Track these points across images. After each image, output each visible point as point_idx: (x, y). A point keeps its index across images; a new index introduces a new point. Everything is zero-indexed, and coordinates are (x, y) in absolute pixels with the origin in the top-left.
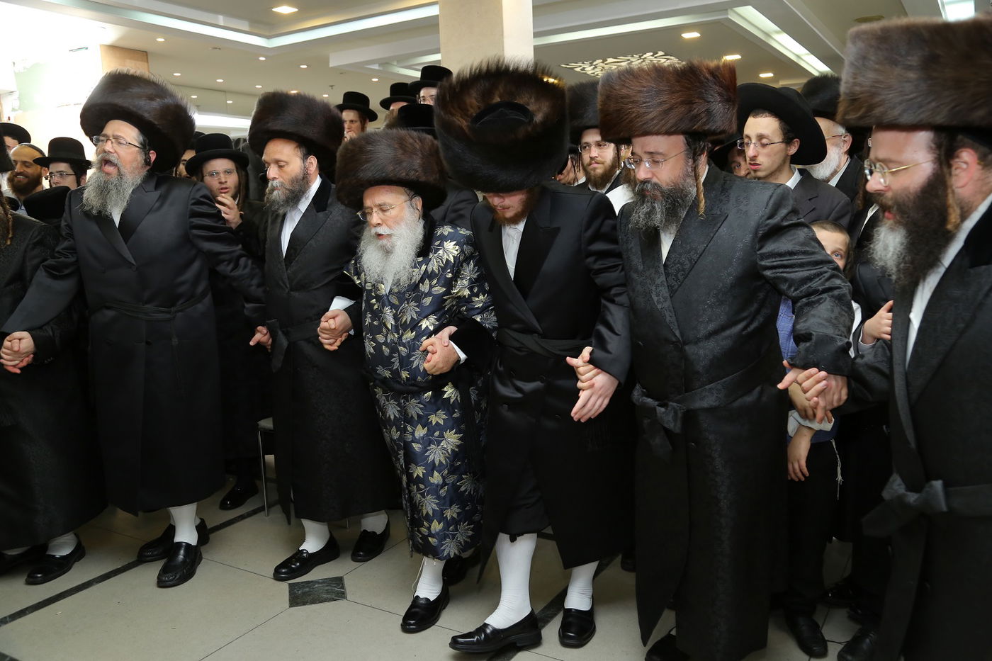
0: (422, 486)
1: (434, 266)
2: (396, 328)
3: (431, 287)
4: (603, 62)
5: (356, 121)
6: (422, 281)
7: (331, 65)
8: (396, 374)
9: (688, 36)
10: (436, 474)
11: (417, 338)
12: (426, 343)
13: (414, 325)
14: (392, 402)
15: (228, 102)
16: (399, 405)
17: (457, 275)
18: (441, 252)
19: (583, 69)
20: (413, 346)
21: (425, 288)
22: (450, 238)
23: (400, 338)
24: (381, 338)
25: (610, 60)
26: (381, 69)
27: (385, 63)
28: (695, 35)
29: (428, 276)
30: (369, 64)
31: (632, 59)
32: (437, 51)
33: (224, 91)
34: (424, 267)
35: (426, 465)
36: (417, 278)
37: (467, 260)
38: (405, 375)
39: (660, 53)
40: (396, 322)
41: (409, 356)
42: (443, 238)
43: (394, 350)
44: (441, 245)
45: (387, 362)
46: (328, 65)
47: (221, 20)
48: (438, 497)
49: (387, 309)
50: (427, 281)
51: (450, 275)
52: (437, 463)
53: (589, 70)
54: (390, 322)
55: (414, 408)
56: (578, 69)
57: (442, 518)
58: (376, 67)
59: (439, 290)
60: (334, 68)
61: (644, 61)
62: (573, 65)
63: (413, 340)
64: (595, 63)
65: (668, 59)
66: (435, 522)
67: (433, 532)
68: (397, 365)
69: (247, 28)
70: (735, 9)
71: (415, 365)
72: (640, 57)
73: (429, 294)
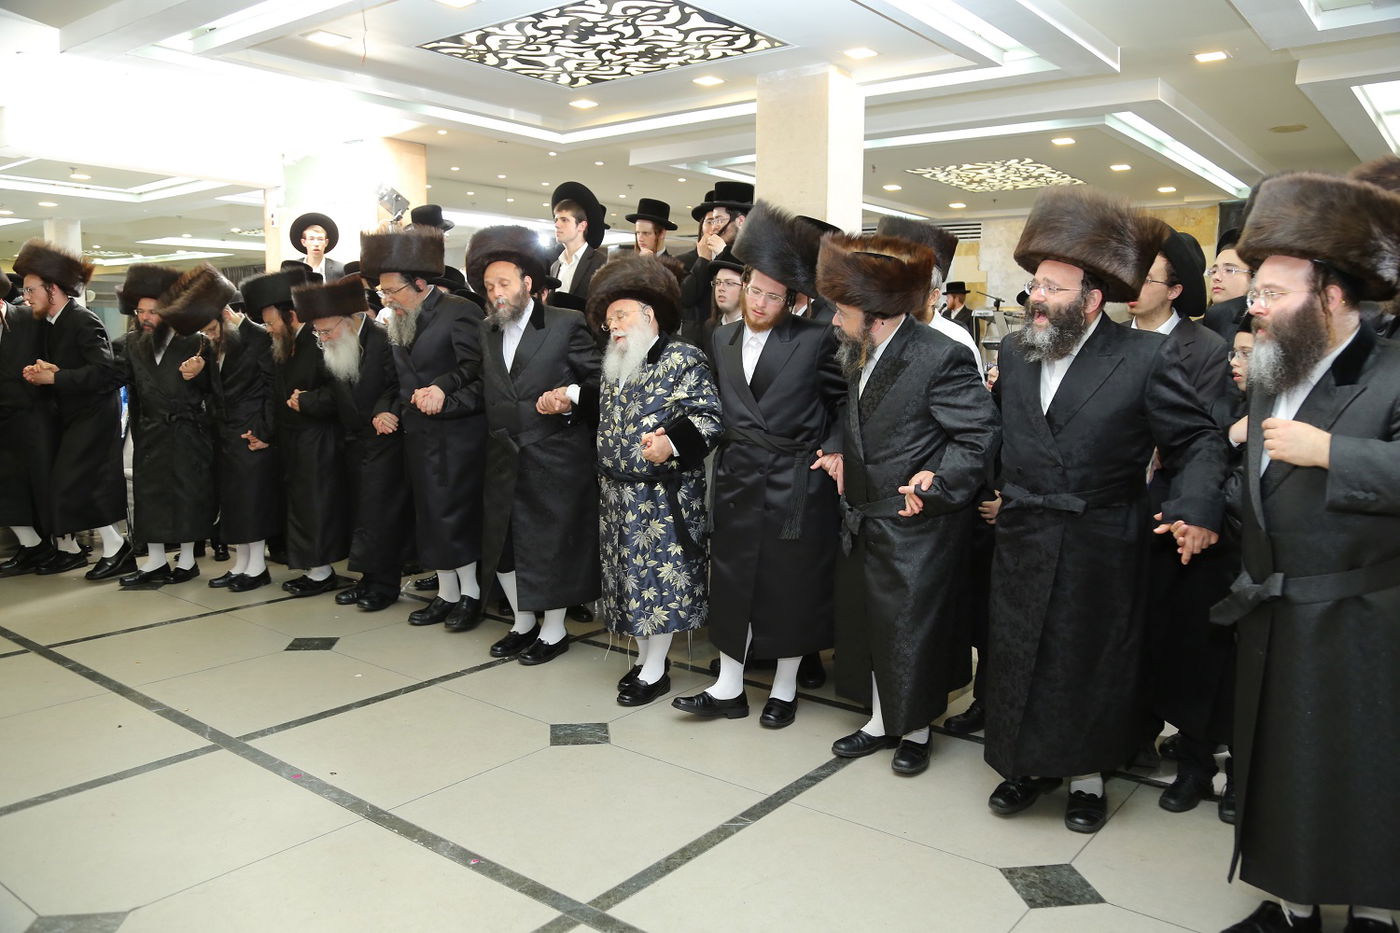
0: (626, 566)
1: (660, 372)
2: (622, 424)
3: (655, 388)
4: (957, 169)
5: (650, 233)
6: (647, 384)
7: (631, 163)
8: (616, 463)
9: (1059, 142)
10: (639, 556)
11: (638, 433)
12: (645, 436)
13: (637, 420)
14: (613, 488)
15: (509, 200)
16: (618, 491)
17: (678, 381)
18: (667, 361)
19: (934, 175)
20: (634, 439)
21: (649, 389)
22: (678, 350)
23: (624, 432)
24: (608, 433)
25: (966, 166)
26: (689, 169)
27: (694, 161)
28: (1069, 141)
29: (653, 380)
30: (676, 164)
31: (993, 166)
32: (752, 152)
33: (505, 188)
34: (652, 372)
35: (631, 548)
36: (644, 381)
37: (689, 369)
38: (623, 464)
39: (1028, 160)
40: (622, 419)
41: (630, 447)
42: (673, 350)
43: (617, 442)
44: (669, 355)
45: (610, 453)
46: (628, 162)
47: (512, 113)
48: (639, 578)
49: (617, 408)
50: (652, 384)
51: (672, 380)
52: (641, 547)
53: (941, 177)
54: (617, 418)
55: (628, 494)
56: (928, 176)
57: (639, 598)
58: (683, 167)
59: (660, 391)
60: (635, 167)
61: (1008, 169)
62: (920, 171)
63: (634, 434)
64: (947, 169)
65: (1038, 168)
66: (633, 600)
67: (630, 609)
68: (618, 455)
69: (539, 124)
70: (1115, 114)
71: (633, 456)
72: (1003, 164)
73: (652, 394)
